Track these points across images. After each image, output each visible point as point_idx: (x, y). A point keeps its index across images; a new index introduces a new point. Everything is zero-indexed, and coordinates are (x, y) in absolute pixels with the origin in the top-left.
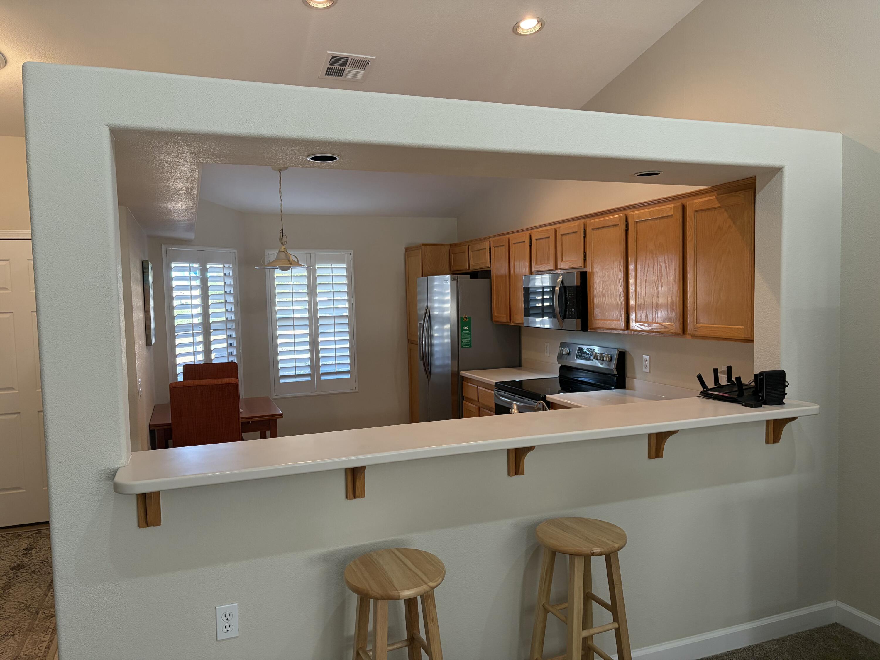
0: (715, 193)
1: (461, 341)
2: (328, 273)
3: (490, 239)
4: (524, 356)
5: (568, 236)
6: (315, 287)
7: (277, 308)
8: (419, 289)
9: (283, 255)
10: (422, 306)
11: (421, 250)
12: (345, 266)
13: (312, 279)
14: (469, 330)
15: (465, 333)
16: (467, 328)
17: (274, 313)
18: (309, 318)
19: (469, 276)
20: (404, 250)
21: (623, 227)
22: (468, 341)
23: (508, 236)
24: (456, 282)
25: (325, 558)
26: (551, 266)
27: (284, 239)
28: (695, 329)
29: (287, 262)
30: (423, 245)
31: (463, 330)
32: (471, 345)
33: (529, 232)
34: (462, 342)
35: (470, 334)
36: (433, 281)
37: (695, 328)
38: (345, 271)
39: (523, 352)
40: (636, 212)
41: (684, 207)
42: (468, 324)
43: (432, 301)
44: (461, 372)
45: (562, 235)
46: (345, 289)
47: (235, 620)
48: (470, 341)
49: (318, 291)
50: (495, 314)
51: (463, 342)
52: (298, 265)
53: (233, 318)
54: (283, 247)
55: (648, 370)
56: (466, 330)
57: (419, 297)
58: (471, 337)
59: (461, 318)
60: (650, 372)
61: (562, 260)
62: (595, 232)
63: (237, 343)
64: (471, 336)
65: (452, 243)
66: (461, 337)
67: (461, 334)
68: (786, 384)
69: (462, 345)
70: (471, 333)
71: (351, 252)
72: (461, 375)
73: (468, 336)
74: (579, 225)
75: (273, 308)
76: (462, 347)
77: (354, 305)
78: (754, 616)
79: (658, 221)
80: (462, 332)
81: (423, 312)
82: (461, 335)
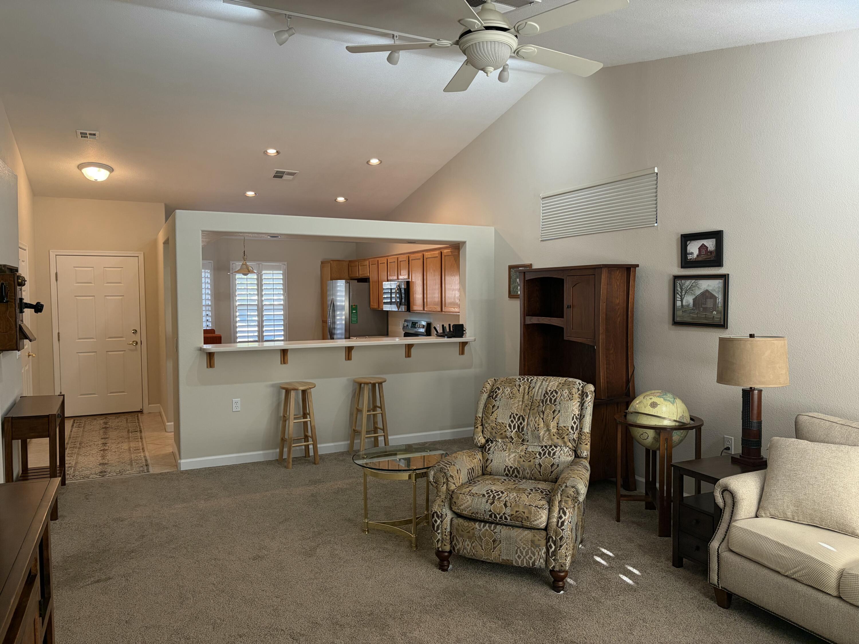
0: (450, 248)
2: (270, 276)
3: (370, 260)
4: (390, 329)
5: (403, 262)
6: (262, 285)
7: (237, 298)
8: (328, 288)
9: (244, 266)
10: (330, 298)
11: (330, 264)
12: (281, 272)
13: (260, 280)
14: (356, 312)
15: (354, 315)
16: (355, 311)
17: (235, 302)
18: (258, 305)
19: (356, 281)
20: (320, 263)
21: (422, 260)
22: (355, 319)
23: (377, 259)
24: (348, 284)
25: (273, 386)
26: (395, 278)
27: (245, 257)
28: (445, 309)
29: (248, 271)
30: (332, 260)
31: (352, 313)
32: (357, 322)
33: (387, 258)
34: (352, 320)
35: (357, 316)
36: (337, 283)
38: (282, 275)
39: (390, 327)
40: (426, 254)
41: (441, 253)
42: (356, 309)
43: (336, 296)
44: (351, 337)
45: (400, 261)
46: (281, 287)
47: (239, 405)
48: (357, 319)
49: (263, 288)
50: (372, 303)
52: (253, 272)
53: (210, 304)
54: (245, 262)
56: (354, 313)
57: (328, 293)
59: (351, 305)
61: (400, 275)
62: (413, 261)
63: (211, 319)
65: (350, 260)
66: (351, 317)
67: (351, 315)
68: (464, 329)
69: (352, 322)
71: (286, 263)
73: (355, 317)
74: (406, 257)
75: (234, 298)
77: (287, 297)
78: (453, 427)
79: (433, 259)
81: (330, 303)
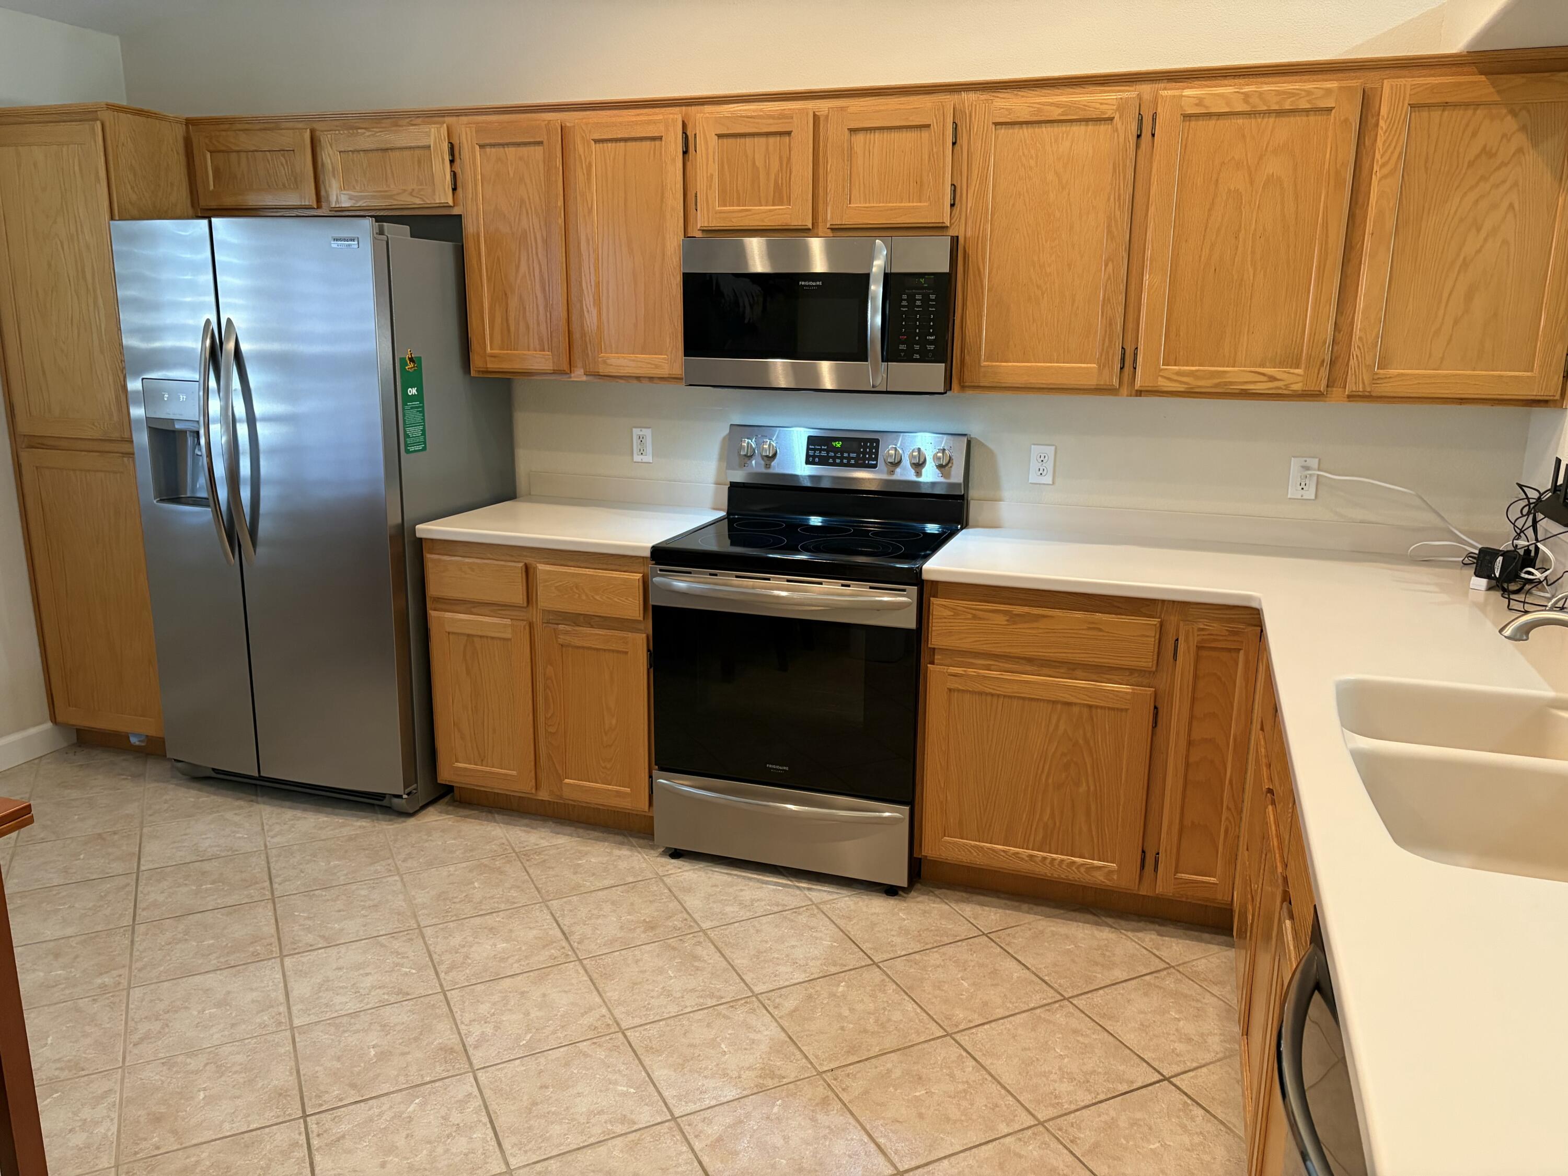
1: (405, 431)
3: (450, 120)
11: (99, 124)
14: (420, 397)
15: (412, 408)
16: (413, 391)
19: (407, 228)
22: (418, 431)
23: (556, 116)
28: (1374, 382)
31: (406, 398)
32: (425, 443)
34: (407, 436)
35: (422, 412)
37: (1373, 379)
40: (1187, 92)
42: (414, 378)
44: (417, 527)
48: (424, 431)
51: (409, 437)
55: (1048, 479)
56: (412, 397)
58: (424, 419)
59: (401, 359)
60: (1053, 483)
64: (423, 416)
66: (404, 421)
67: (403, 409)
69: (406, 445)
70: (423, 407)
72: (418, 535)
73: (419, 417)
76: (407, 451)
80: (404, 404)
81: (175, 342)
82: (404, 415)
